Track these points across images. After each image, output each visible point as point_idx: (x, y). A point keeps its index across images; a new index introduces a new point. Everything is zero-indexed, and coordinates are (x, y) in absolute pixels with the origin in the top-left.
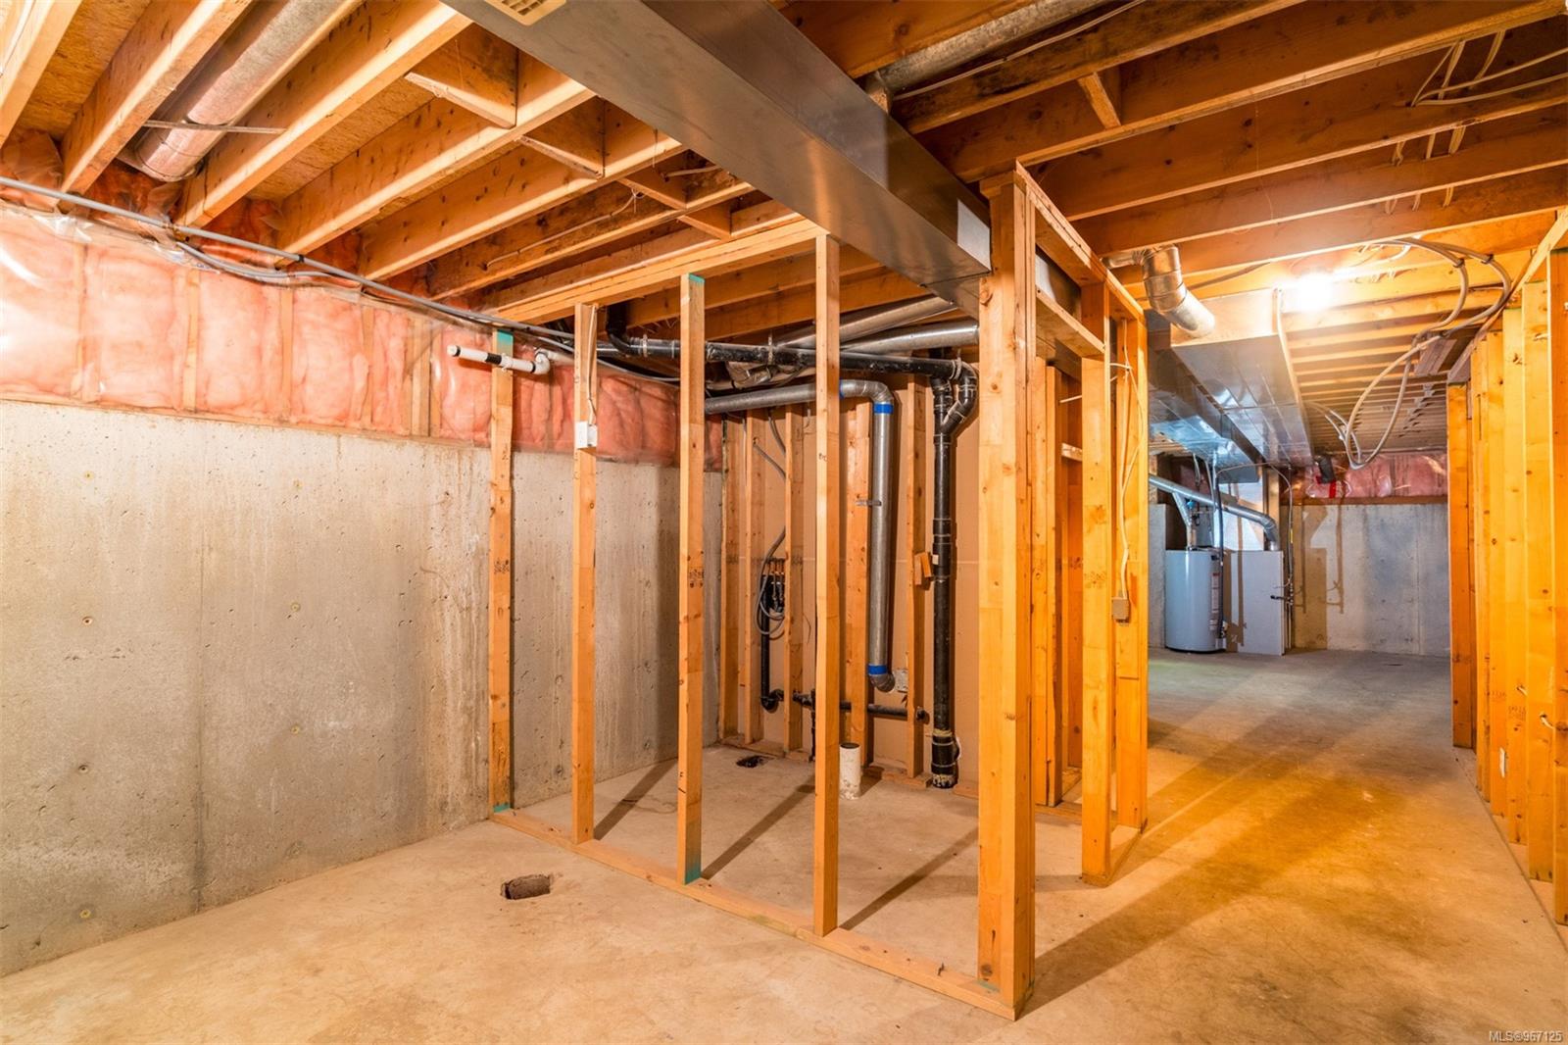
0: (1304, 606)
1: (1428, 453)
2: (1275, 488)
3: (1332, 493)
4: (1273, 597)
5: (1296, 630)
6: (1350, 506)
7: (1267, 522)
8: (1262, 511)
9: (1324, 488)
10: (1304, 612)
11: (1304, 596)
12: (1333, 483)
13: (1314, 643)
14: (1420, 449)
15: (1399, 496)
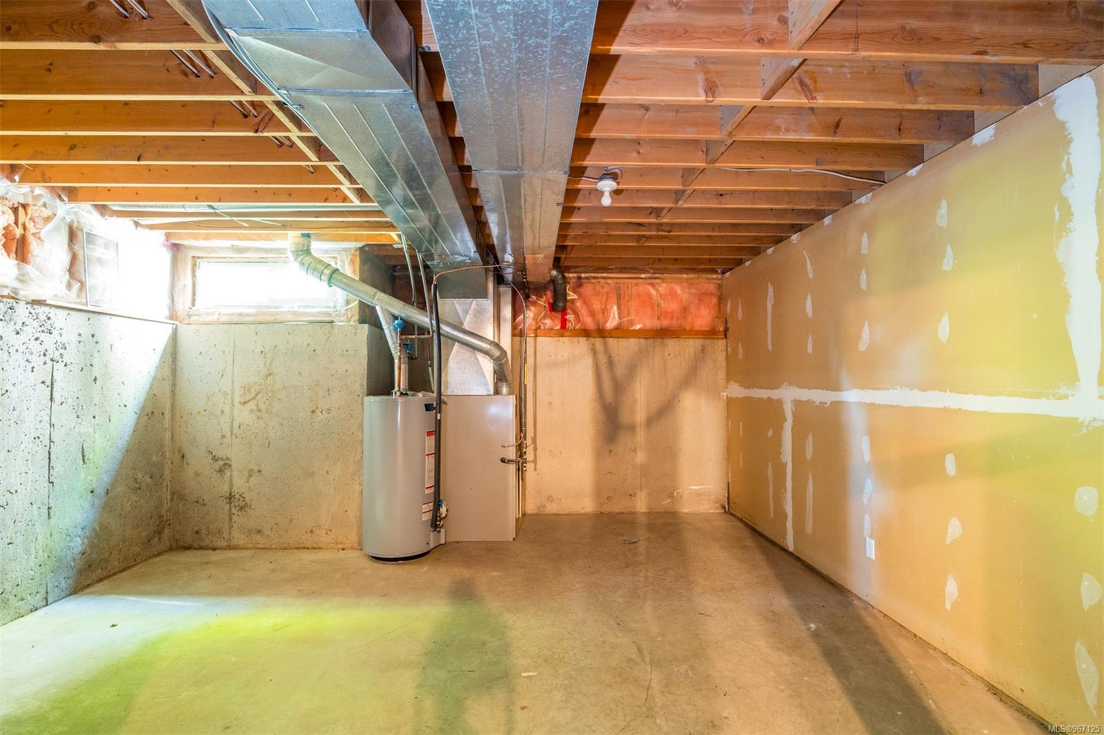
0: (535, 461)
1: (649, 281)
2: (507, 312)
3: (564, 323)
4: (503, 460)
5: (527, 491)
6: (580, 339)
7: (497, 353)
8: (492, 339)
9: (556, 317)
10: (535, 470)
11: (535, 449)
12: (564, 312)
13: (545, 506)
14: (643, 276)
15: (623, 329)
